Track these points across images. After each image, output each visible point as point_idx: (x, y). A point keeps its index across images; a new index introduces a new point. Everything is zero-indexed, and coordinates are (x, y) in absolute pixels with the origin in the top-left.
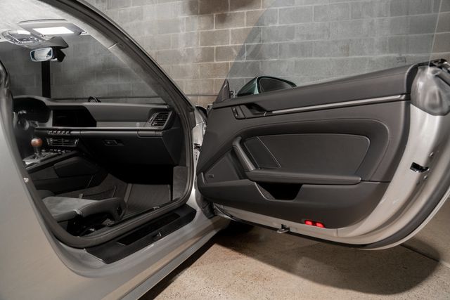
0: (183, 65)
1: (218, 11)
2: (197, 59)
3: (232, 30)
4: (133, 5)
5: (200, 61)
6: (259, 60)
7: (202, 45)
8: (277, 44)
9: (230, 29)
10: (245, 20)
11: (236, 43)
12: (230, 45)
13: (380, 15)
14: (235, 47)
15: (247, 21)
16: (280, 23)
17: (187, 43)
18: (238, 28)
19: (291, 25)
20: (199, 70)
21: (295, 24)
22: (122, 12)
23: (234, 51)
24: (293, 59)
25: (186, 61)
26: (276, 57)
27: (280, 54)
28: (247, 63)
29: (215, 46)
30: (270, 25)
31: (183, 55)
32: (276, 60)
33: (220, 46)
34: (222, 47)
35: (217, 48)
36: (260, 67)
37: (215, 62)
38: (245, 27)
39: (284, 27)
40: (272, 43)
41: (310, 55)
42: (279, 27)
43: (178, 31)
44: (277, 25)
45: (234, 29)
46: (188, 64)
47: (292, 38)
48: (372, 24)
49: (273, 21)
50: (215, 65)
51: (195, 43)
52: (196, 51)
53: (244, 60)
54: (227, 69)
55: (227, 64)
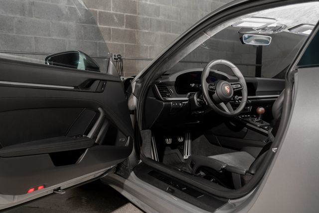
2: (80, 20)
5: (83, 23)
6: (136, 30)
8: (148, 19)
11: (116, 11)
12: (112, 12)
14: (116, 15)
16: (150, 2)
19: (158, 5)
20: (82, 32)
23: (115, 18)
26: (147, 29)
27: (150, 27)
28: (125, 30)
31: (64, 12)
32: (147, 31)
33: (103, 11)
34: (105, 12)
36: (136, 36)
39: (153, 5)
40: (145, 17)
42: (149, 5)
46: (71, 23)
47: (158, 16)
52: (78, 11)
53: (124, 28)
54: (110, 33)
55: (110, 29)
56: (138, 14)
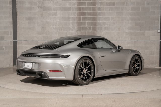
0: (71, 31)
3: (87, 22)
4: (53, 11)
7: (77, 25)
9: (87, 21)
10: (91, 19)
13: (128, 20)
17: (73, 25)
21: (106, 21)
22: (49, 12)
24: (105, 31)
25: (72, 30)
29: (82, 26)
30: (99, 21)
35: (83, 27)
37: (82, 31)
38: (91, 21)
41: (110, 30)
43: (70, 21)
44: (101, 21)
45: (88, 21)
48: (126, 22)
49: (99, 20)
51: (75, 25)
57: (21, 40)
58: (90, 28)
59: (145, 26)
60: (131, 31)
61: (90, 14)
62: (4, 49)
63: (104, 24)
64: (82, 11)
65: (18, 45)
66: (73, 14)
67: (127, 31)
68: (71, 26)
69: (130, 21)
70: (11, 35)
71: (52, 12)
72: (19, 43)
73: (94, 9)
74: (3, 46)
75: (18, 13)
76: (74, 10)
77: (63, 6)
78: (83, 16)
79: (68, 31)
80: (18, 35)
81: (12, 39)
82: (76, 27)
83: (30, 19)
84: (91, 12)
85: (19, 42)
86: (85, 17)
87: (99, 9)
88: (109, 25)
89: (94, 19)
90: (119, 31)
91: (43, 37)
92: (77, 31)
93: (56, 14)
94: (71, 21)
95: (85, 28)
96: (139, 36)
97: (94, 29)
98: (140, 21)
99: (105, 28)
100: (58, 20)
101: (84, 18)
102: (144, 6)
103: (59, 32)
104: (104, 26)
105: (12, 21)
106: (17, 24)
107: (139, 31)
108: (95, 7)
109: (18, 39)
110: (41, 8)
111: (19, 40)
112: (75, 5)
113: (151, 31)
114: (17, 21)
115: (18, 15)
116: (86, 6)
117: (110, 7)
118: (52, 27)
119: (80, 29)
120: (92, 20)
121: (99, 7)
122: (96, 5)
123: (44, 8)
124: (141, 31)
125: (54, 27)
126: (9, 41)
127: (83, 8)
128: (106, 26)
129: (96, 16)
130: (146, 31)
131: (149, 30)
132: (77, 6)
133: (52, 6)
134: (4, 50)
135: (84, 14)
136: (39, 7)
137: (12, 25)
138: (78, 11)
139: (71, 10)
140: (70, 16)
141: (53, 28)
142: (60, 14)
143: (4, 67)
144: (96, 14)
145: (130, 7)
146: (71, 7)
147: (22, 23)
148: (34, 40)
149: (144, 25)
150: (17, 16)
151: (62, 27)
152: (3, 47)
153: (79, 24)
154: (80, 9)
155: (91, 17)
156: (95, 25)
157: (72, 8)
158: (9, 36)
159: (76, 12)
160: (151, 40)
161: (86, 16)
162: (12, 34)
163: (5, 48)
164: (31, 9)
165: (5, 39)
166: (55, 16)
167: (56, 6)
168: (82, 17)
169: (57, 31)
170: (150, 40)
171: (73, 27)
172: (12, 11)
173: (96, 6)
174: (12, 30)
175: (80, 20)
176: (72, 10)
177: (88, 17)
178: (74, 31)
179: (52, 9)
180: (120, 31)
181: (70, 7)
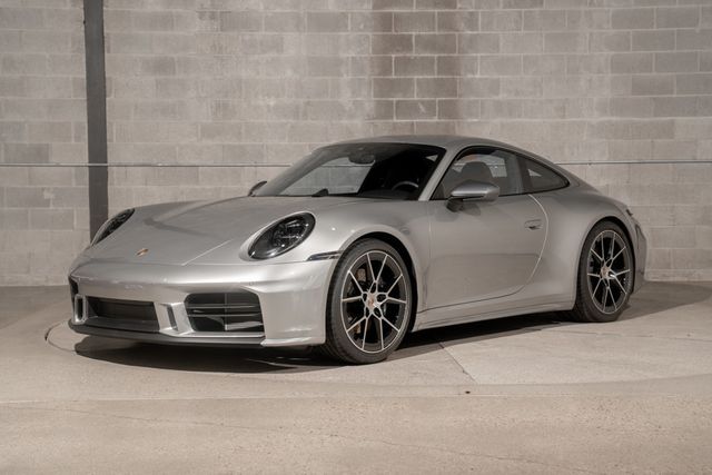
0: (348, 122)
1: (398, 51)
2: (368, 116)
3: (418, 79)
4: (266, 30)
6: (456, 121)
7: (375, 96)
8: (477, 101)
9: (416, 77)
10: (436, 67)
11: (423, 97)
12: (416, 98)
13: (599, 72)
14: (423, 102)
15: (439, 68)
16: (481, 74)
17: (353, 93)
18: (426, 77)
19: (495, 77)
21: (501, 77)
22: (247, 38)
23: (421, 107)
24: (497, 121)
25: (352, 116)
26: (477, 117)
27: (482, 114)
28: (438, 123)
29: (395, 99)
30: (469, 76)
31: (347, 109)
32: (475, 120)
33: (402, 99)
34: (405, 101)
35: (398, 102)
36: (457, 128)
37: (395, 120)
38: (436, 77)
39: (486, 79)
40: (472, 98)
41: (519, 116)
42: (480, 79)
43: (341, 75)
44: (478, 76)
45: (421, 77)
46: (355, 121)
47: (497, 94)
48: (590, 81)
49: (473, 72)
50: (394, 124)
51: (365, 93)
52: (367, 104)
53: (436, 120)
54: (412, 130)
55: (413, 124)
56: (460, 96)
57: (123, 162)
58: (430, 106)
59: (674, 96)
60: (614, 119)
61: (430, 44)
62: (47, 203)
63: (494, 87)
64: (394, 33)
65: (109, 187)
66: (356, 46)
67: (596, 118)
68: (346, 98)
69: (610, 75)
70: (78, 138)
71: (259, 35)
72: (115, 175)
73: (447, 23)
74: (43, 189)
75: (110, 43)
76: (362, 26)
77: (312, 11)
78: (401, 55)
79: (334, 122)
80: (111, 141)
81: (85, 160)
82: (369, 101)
83: (162, 66)
84: (437, 33)
85: (113, 173)
86: (409, 59)
87: (471, 21)
88: (517, 93)
89: (449, 66)
90: (559, 120)
91: (223, 146)
92: (374, 119)
93: (278, 46)
94: (346, 78)
95: (407, 109)
96: (650, 140)
97: (450, 110)
98: (654, 74)
99: (499, 108)
100: (289, 73)
101: (405, 64)
102: (672, 7)
103: (292, 127)
104: (496, 98)
105: (84, 76)
106: (108, 89)
107: (646, 120)
108: (454, 14)
109: (111, 159)
110: (213, 16)
111: (117, 162)
112: (366, 6)
113: (702, 118)
114: (107, 75)
115: (109, 52)
116: (414, 10)
117: (520, 12)
118: (261, 103)
119: (385, 111)
120: (439, 73)
121: (471, 14)
122: (459, 6)
123: (225, 20)
124: (658, 119)
125: (272, 103)
126: (73, 169)
127: (398, 17)
128: (502, 96)
129: (456, 55)
130: (680, 120)
131: (695, 114)
132: (374, 8)
133: (262, 7)
134: (48, 206)
135: (405, 43)
136: (201, 15)
137: (84, 97)
138: (375, 31)
139: (347, 27)
140: (343, 55)
141: (268, 106)
142: (296, 45)
143: (51, 284)
144: (459, 43)
145: (609, 11)
146: (344, 15)
147: (128, 88)
148: (181, 162)
149: (672, 92)
150: (106, 54)
151: (308, 103)
152: (47, 195)
153: (384, 87)
154: (386, 22)
155: (436, 55)
156: (454, 93)
157: (350, 16)
158: (73, 142)
159: (370, 34)
160: (704, 158)
161: (413, 55)
162: (86, 136)
163: (52, 196)
164: (166, 21)
165: (53, 160)
166: (272, 54)
167: (278, 10)
168: (393, 56)
169: (284, 121)
170: (699, 158)
171: (354, 103)
172: (85, 32)
173: (455, 8)
174: (84, 119)
175: (385, 69)
176: (349, 28)
177: (422, 58)
178: (358, 122)
179: (263, 22)
180: (564, 117)
181: (343, 13)
